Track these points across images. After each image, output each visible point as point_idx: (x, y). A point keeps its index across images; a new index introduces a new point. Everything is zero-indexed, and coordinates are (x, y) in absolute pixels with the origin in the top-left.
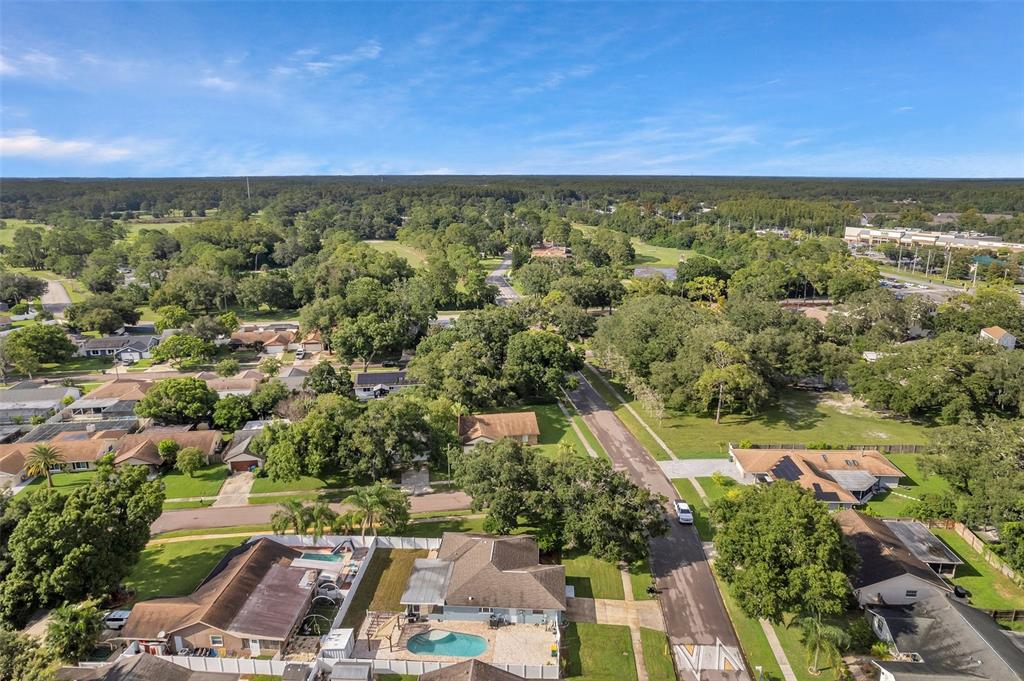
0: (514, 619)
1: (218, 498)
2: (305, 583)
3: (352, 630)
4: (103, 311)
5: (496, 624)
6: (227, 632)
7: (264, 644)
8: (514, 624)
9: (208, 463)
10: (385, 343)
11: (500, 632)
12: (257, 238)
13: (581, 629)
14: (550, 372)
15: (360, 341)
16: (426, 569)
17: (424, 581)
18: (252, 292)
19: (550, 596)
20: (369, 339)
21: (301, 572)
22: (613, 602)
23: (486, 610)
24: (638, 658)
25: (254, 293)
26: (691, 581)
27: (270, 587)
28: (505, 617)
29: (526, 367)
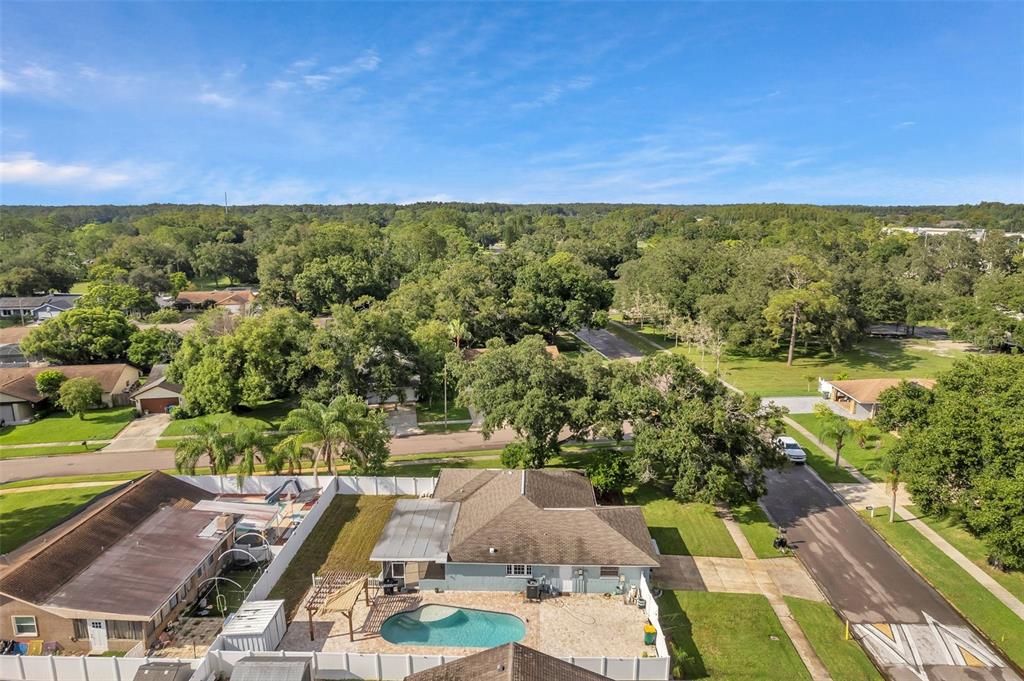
0: (568, 586)
1: (113, 441)
2: (211, 533)
3: (282, 601)
4: (24, 270)
5: (538, 593)
6: (44, 607)
7: (113, 628)
8: (568, 594)
9: (111, 405)
10: (360, 284)
11: (546, 609)
12: (225, 227)
13: (684, 599)
14: (571, 305)
15: (329, 283)
16: (414, 512)
17: (411, 527)
18: (209, 260)
19: (629, 545)
20: (340, 281)
21: (209, 517)
22: (724, 560)
23: (519, 570)
24: (800, 645)
25: (212, 261)
26: (836, 531)
27: (148, 538)
28: (552, 583)
29: (541, 299)
